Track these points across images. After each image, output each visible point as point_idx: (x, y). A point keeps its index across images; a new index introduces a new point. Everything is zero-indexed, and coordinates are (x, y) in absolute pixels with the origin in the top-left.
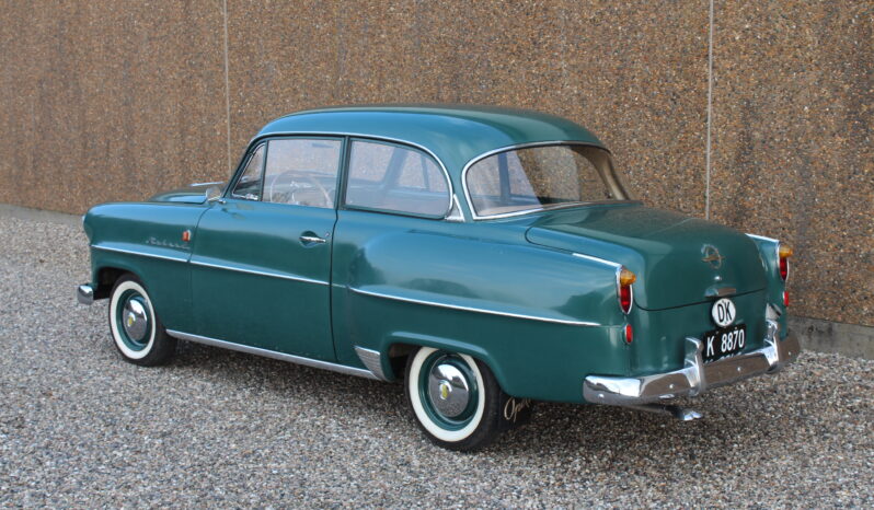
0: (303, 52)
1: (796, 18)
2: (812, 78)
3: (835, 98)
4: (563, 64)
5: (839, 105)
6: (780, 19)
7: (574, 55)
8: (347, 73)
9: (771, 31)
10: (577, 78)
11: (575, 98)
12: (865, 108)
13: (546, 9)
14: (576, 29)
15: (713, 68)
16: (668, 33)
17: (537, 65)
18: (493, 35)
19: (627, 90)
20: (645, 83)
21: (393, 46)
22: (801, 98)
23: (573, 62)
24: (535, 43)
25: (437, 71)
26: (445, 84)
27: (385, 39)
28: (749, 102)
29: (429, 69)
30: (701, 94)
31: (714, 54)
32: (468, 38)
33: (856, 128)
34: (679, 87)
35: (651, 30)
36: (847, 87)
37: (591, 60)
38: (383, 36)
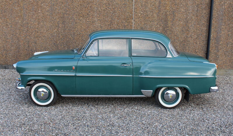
0: (10, 15)
1: (152, 12)
2: (156, 23)
3: (160, 27)
4: (96, 19)
5: (161, 28)
6: (149, 12)
7: (99, 17)
8: (26, 20)
9: (147, 14)
10: (100, 22)
11: (99, 27)
12: (166, 29)
13: (91, 7)
14: (99, 12)
15: (134, 21)
16: (123, 13)
17: (88, 19)
18: (75, 12)
19: (113, 25)
20: (118, 23)
21: (43, 14)
22: (153, 27)
23: (99, 18)
24: (88, 14)
25: (58, 20)
26: (60, 23)
27: (40, 12)
28: (142, 28)
29: (55, 20)
30: (131, 26)
31: (134, 18)
32: (68, 13)
33: (164, 33)
34: (126, 24)
35: (119, 13)
36: (163, 25)
37: (103, 18)
38: (39, 11)
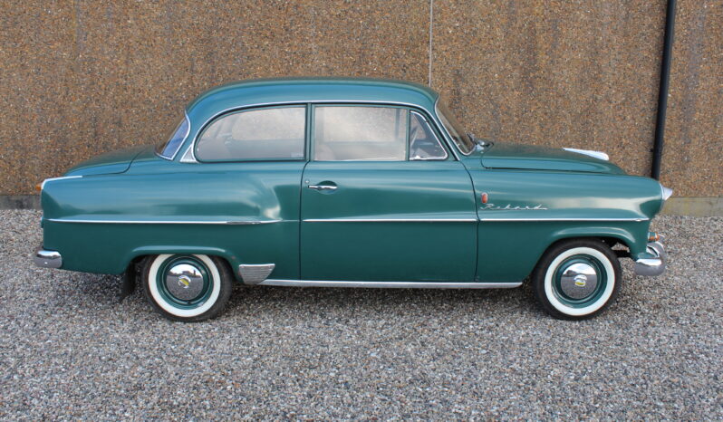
0: (32, 33)
1: (490, 21)
2: (500, 57)
3: (514, 69)
4: (313, 45)
5: (516, 73)
6: (480, 21)
7: (322, 39)
8: (88, 51)
9: (474, 29)
10: (325, 55)
11: (323, 69)
12: (532, 75)
13: (297, 6)
14: (324, 22)
15: (433, 49)
16: (399, 26)
17: (289, 46)
18: (246, 23)
19: (367, 63)
20: (383, 59)
21: (142, 29)
22: (493, 69)
23: (322, 43)
24: (287, 30)
25: (192, 49)
26: (199, 59)
27: (132, 24)
28: (458, 71)
29: (181, 48)
30: (424, 66)
31: (433, 41)
32: (222, 25)
33: (527, 86)
34: (408, 62)
35: (386, 25)
36: (521, 63)
37: (337, 43)
38: (129, 22)
